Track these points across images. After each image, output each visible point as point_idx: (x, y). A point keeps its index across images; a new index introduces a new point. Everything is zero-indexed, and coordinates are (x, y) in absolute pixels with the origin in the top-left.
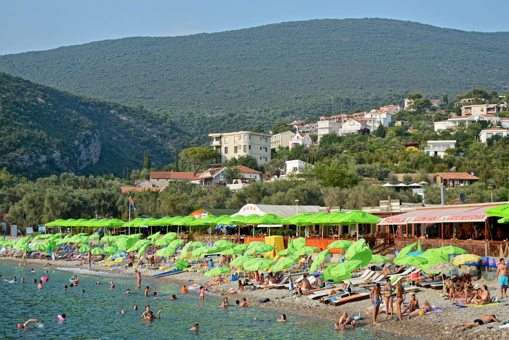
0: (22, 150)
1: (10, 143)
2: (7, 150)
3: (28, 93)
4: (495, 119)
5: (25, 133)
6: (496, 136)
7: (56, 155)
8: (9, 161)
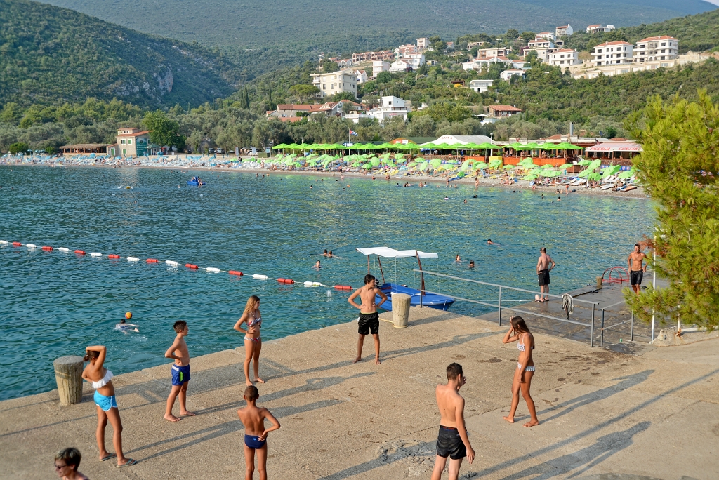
0: (119, 82)
1: (110, 76)
2: (108, 82)
3: (109, 32)
4: (509, 61)
5: (119, 67)
6: (515, 75)
7: (146, 86)
8: (111, 91)
